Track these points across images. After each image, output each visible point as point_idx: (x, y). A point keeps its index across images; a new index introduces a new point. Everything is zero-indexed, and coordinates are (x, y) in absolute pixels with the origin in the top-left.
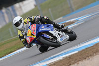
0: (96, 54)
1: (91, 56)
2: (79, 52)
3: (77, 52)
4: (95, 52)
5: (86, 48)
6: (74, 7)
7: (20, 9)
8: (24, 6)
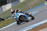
0: (41, 29)
1: (38, 30)
2: (33, 28)
3: (32, 28)
4: (40, 28)
5: (36, 27)
6: (30, 7)
7: (4, 8)
8: (6, 7)
